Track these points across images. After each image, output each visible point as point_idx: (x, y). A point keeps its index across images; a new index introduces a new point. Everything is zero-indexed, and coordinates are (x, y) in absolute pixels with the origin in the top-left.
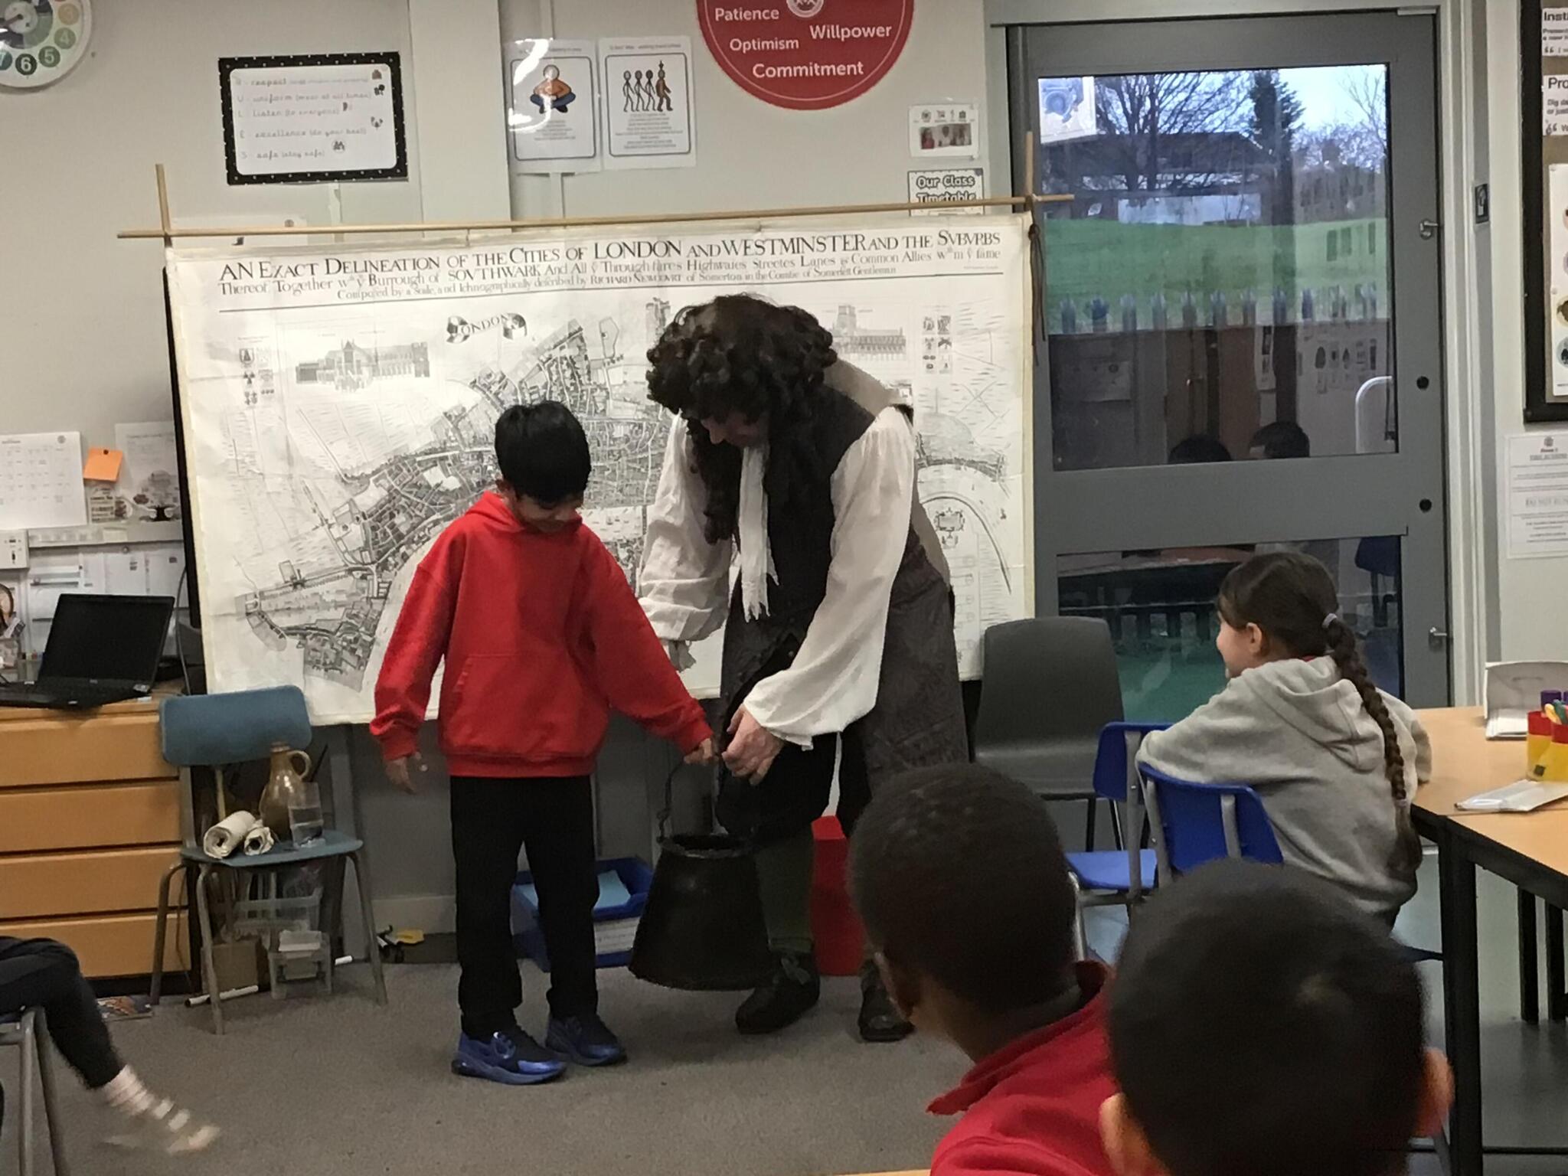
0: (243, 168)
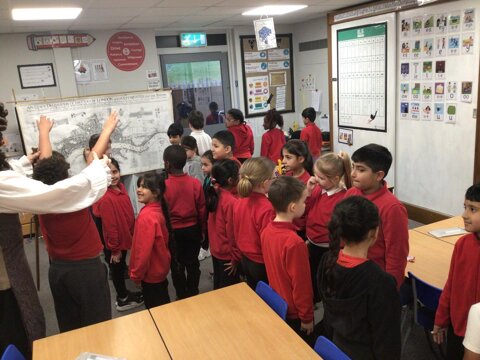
0: (24, 85)
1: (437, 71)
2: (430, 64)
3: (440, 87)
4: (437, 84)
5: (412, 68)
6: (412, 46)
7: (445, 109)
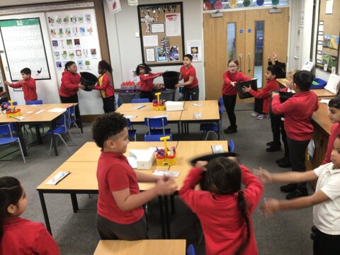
1: (76, 44)
2: (71, 40)
3: (79, 52)
4: (77, 51)
5: (59, 43)
6: (58, 31)
7: (84, 63)
